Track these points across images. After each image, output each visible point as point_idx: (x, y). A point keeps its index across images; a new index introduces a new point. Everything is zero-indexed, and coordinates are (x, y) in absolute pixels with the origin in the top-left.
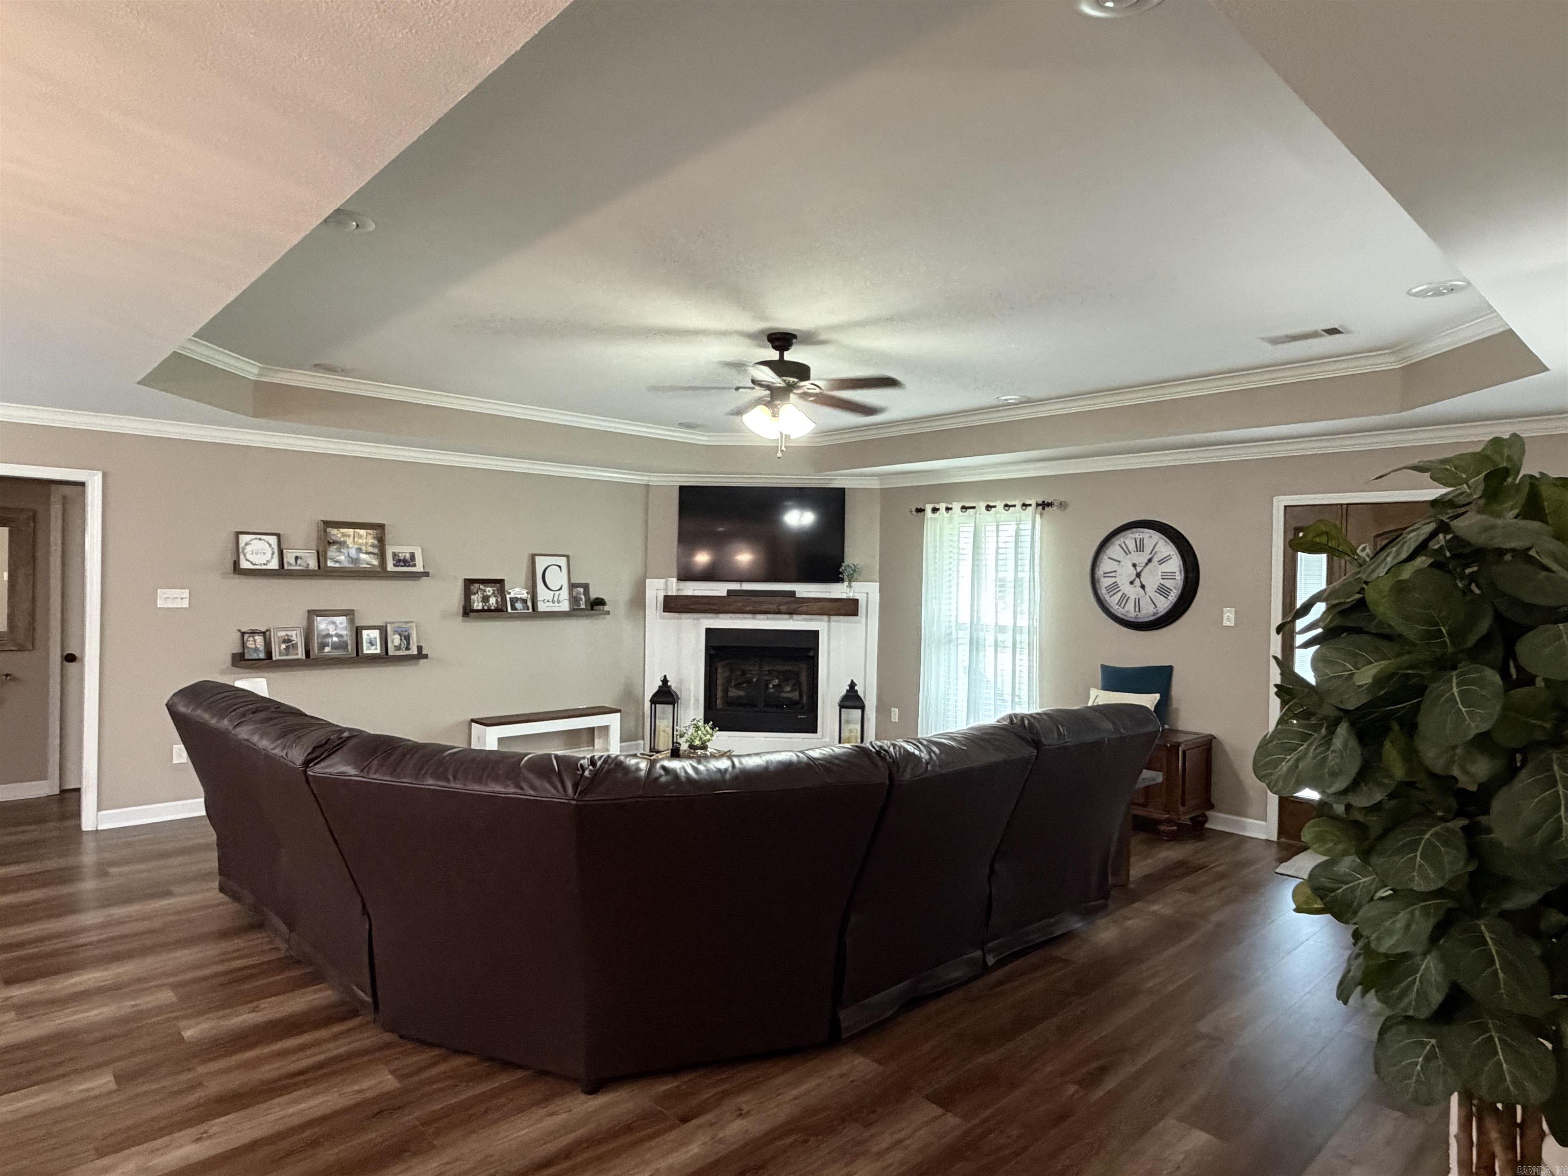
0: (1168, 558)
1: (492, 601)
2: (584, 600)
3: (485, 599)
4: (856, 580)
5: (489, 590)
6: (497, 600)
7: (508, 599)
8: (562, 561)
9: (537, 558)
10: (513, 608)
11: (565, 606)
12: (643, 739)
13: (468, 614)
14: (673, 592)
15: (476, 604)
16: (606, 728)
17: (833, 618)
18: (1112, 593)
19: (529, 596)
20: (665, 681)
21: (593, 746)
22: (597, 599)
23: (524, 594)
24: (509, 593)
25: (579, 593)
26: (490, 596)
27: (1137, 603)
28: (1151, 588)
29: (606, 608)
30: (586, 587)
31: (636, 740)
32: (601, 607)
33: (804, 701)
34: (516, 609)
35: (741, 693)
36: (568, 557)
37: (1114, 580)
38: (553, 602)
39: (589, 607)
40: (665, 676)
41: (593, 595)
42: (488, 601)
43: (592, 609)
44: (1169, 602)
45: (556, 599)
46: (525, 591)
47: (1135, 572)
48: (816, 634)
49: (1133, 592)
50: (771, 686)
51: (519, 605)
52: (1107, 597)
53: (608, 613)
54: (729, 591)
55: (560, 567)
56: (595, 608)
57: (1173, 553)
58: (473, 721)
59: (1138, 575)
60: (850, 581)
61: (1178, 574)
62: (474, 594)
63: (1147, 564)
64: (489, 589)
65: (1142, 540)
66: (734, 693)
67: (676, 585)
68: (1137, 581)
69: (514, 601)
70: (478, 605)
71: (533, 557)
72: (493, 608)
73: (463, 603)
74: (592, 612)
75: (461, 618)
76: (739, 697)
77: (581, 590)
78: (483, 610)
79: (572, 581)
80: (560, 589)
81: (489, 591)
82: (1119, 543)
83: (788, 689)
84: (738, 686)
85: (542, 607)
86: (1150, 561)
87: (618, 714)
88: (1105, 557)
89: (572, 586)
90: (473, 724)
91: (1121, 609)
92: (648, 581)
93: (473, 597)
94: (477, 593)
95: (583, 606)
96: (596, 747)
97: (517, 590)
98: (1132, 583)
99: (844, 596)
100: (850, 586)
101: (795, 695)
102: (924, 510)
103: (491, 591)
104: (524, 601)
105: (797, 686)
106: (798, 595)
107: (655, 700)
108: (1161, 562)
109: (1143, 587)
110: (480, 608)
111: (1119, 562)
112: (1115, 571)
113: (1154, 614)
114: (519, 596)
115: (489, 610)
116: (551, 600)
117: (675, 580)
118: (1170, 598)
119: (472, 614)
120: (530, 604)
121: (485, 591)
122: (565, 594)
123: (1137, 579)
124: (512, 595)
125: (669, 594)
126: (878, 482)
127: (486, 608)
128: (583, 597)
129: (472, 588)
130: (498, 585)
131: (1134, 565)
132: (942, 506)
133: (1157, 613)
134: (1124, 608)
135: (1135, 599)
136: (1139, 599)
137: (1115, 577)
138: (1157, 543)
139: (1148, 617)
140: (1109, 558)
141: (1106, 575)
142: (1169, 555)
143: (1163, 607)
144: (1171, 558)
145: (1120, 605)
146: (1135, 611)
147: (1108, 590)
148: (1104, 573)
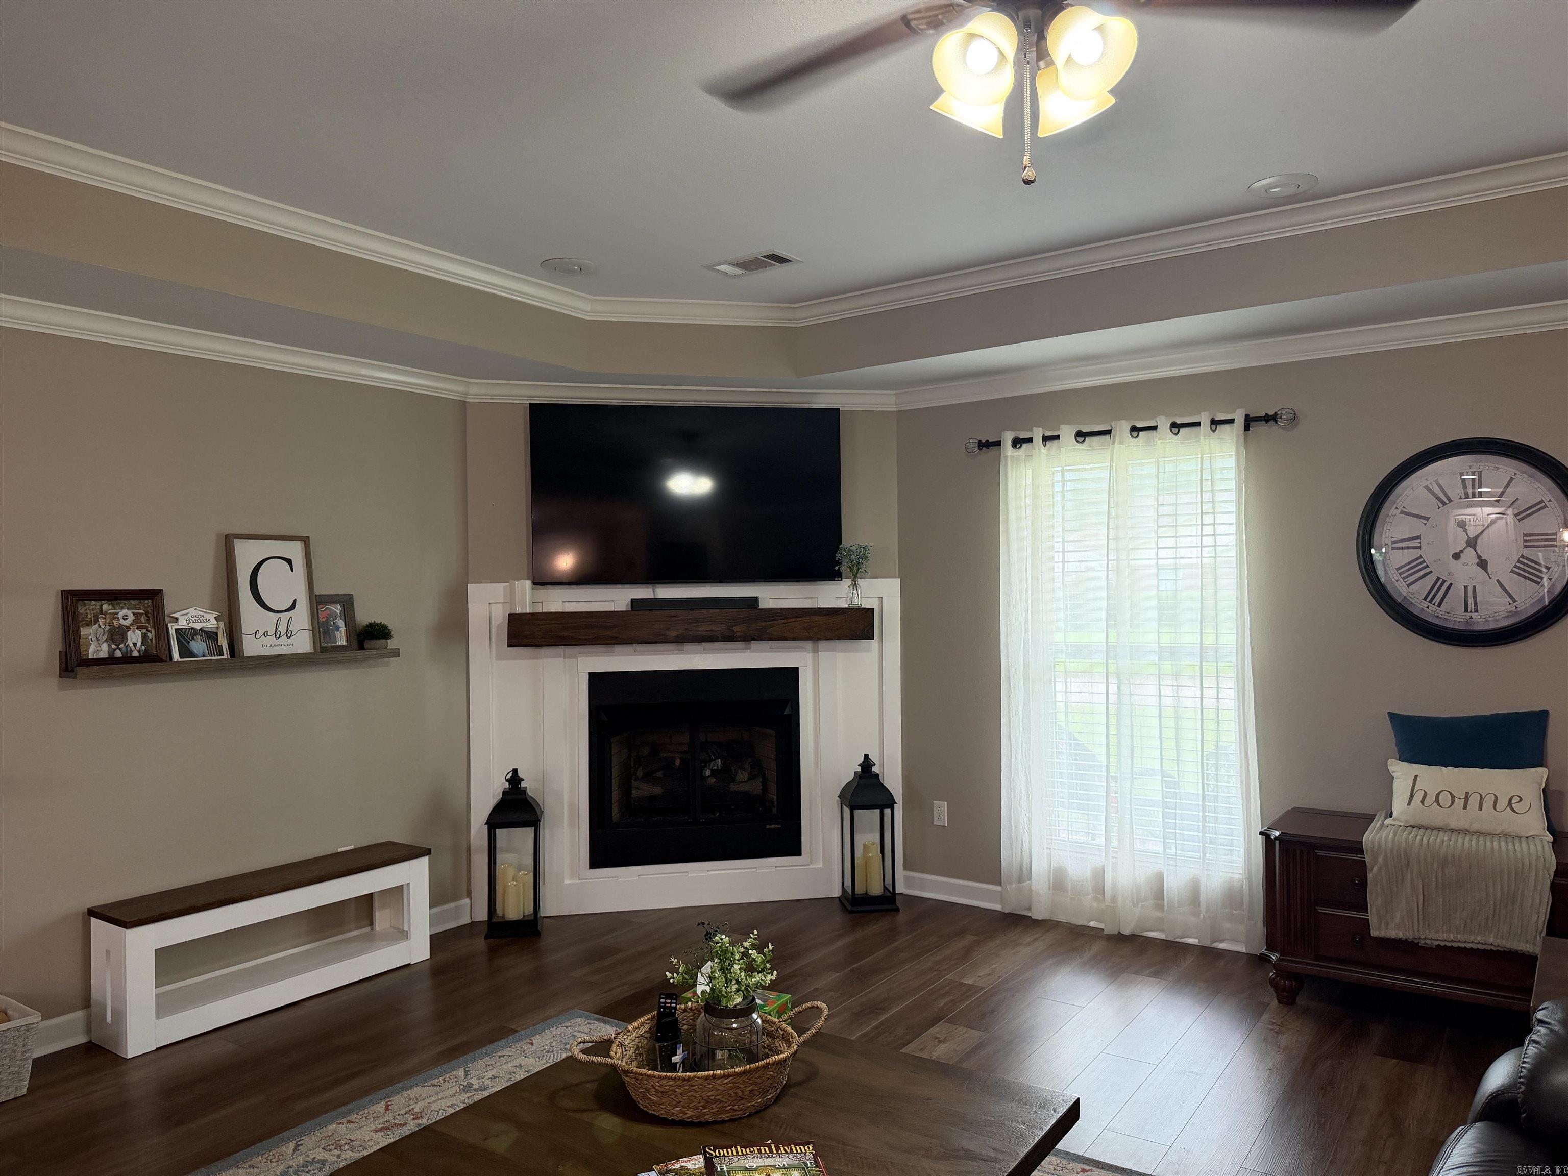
0: (1536, 508)
1: (134, 638)
2: (343, 629)
3: (117, 635)
4: (867, 575)
5: (126, 615)
6: (144, 637)
7: (172, 632)
8: (294, 550)
9: (239, 544)
10: (185, 651)
11: (302, 643)
12: (469, 894)
13: (72, 671)
14: (525, 607)
15: (92, 649)
16: (397, 893)
17: (822, 644)
18: (1412, 579)
19: (222, 624)
20: (515, 779)
21: (372, 924)
22: (371, 625)
23: (209, 620)
24: (176, 620)
25: (332, 615)
26: (128, 628)
27: (1472, 595)
28: (1501, 565)
29: (391, 644)
30: (347, 603)
31: (456, 898)
32: (382, 641)
33: (773, 796)
34: (194, 655)
35: (658, 790)
36: (306, 541)
37: (1415, 553)
38: (277, 635)
39: (355, 644)
40: (515, 771)
41: (364, 616)
42: (124, 638)
43: (361, 647)
44: (1542, 591)
45: (282, 629)
46: (211, 616)
47: (1464, 537)
48: (792, 674)
49: (1460, 575)
50: (708, 773)
51: (198, 646)
52: (1399, 588)
53: (396, 653)
54: (633, 601)
55: (289, 562)
56: (368, 644)
57: (1550, 497)
58: (92, 912)
59: (1472, 542)
60: (855, 577)
61: (1560, 536)
62: (89, 624)
63: (1494, 521)
64: (125, 611)
65: (1477, 477)
66: (641, 790)
67: (533, 596)
68: (1470, 552)
69: (185, 636)
70: (98, 649)
71: (228, 543)
72: (135, 654)
73: (60, 647)
74: (361, 653)
75: (54, 680)
76: (652, 798)
77: (337, 609)
78: (111, 660)
79: (318, 591)
80: (293, 607)
81: (125, 617)
82: (1424, 483)
83: (742, 776)
84: (648, 777)
85: (252, 647)
87: (425, 860)
88: (1391, 512)
89: (317, 601)
90: (93, 920)
91: (1433, 608)
92: (471, 587)
93: (84, 631)
94: (96, 621)
95: (342, 641)
96: (378, 926)
97: (192, 612)
98: (1459, 556)
99: (843, 604)
100: (855, 585)
101: (755, 787)
102: (998, 444)
103: (131, 618)
104: (211, 636)
105: (758, 770)
106: (762, 605)
107: (496, 821)
108: (1523, 515)
109: (1483, 564)
110: (104, 653)
111: (1427, 519)
112: (1419, 537)
113: (1511, 614)
114: (198, 626)
115: (128, 659)
116: (272, 631)
117: (528, 583)
118: (1543, 584)
119: (81, 670)
120: (223, 642)
121: (115, 617)
122: (301, 618)
123: (1470, 550)
124: (182, 624)
125: (519, 610)
126: (893, 400)
127: (118, 654)
128: (341, 623)
129: (81, 610)
130: (150, 602)
131: (1462, 524)
132: (1038, 434)
133: (1518, 613)
134: (1439, 605)
135: (1466, 588)
136: (1474, 587)
137: (1420, 548)
138: (1511, 479)
139: (1497, 620)
140: (1402, 512)
141: (1394, 545)
142: (1542, 502)
143: (1529, 602)
144: (1546, 506)
145: (1430, 602)
146: (1466, 611)
147: (1400, 574)
148: (1393, 543)
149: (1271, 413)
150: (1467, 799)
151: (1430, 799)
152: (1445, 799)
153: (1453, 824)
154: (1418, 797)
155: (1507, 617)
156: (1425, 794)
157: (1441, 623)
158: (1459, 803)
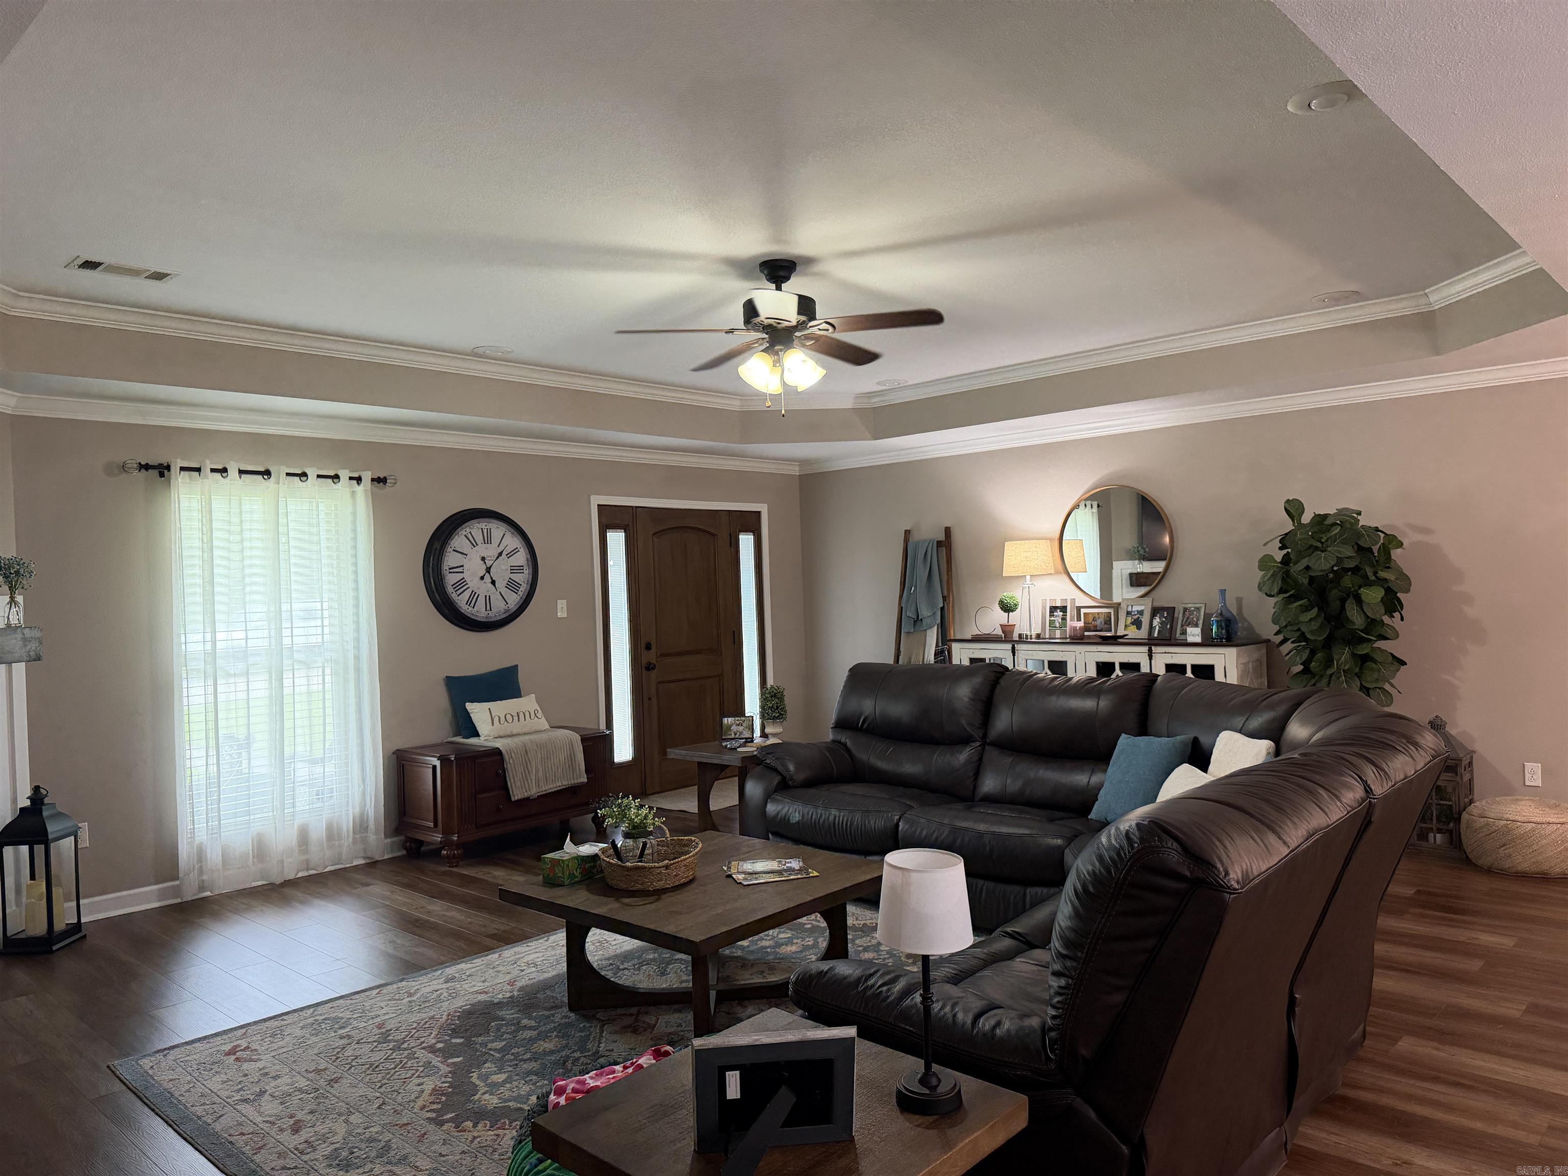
0: (515, 551)
18: (459, 591)
27: (488, 600)
28: (501, 584)
37: (460, 576)
44: (519, 598)
47: (485, 567)
49: (485, 588)
52: (454, 596)
57: (520, 546)
59: (488, 570)
61: (526, 567)
63: (498, 558)
65: (489, 531)
68: (488, 576)
82: (464, 533)
86: (500, 554)
88: (449, 549)
91: (470, 609)
98: (482, 578)
108: (509, 555)
109: (493, 582)
111: (466, 555)
112: (462, 566)
118: (520, 593)
123: (487, 574)
131: (483, 559)
132: (206, 466)
133: (509, 610)
134: (473, 608)
135: (486, 596)
136: (489, 596)
137: (463, 572)
138: (504, 534)
139: (500, 615)
140: (454, 550)
141: (450, 571)
142: (517, 548)
143: (514, 603)
144: (519, 551)
145: (469, 605)
146: (486, 610)
147: (454, 588)
148: (450, 569)
149: (382, 477)
150: (518, 716)
151: (503, 719)
152: (509, 717)
153: (515, 732)
154: (496, 720)
155: (505, 613)
156: (499, 718)
157: (475, 618)
158: (516, 718)
